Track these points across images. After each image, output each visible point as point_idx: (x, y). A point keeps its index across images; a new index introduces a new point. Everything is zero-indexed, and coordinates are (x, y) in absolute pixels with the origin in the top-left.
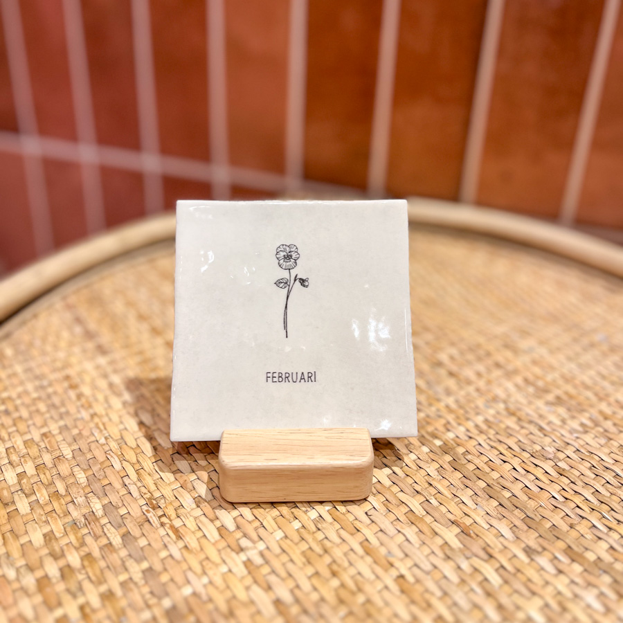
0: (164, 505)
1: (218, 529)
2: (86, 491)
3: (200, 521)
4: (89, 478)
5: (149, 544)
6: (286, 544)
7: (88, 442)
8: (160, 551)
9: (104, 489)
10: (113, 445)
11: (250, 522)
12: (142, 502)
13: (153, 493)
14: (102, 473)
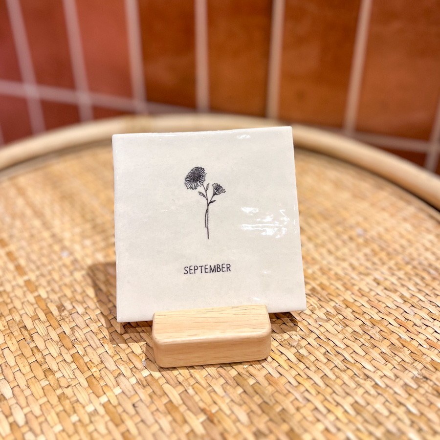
1: (11, 425)
6: (62, 437)
11: (37, 417)
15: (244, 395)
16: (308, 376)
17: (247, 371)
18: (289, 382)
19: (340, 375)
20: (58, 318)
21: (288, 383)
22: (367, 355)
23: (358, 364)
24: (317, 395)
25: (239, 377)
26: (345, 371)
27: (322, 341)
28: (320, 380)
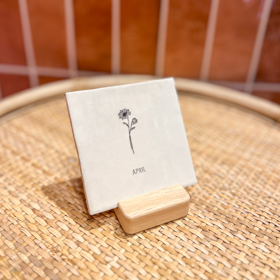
0: (61, 250)
1: (92, 255)
2: (16, 252)
3: (82, 253)
4: (15, 244)
5: (60, 271)
6: (128, 255)
7: (8, 225)
8: (66, 273)
9: (26, 248)
10: (23, 224)
11: (107, 248)
12: (49, 250)
13: (53, 245)
14: (21, 240)
15: (215, 215)
19: (257, 199)
21: (234, 207)
24: (250, 209)
25: (208, 208)
26: (258, 196)
28: (249, 202)
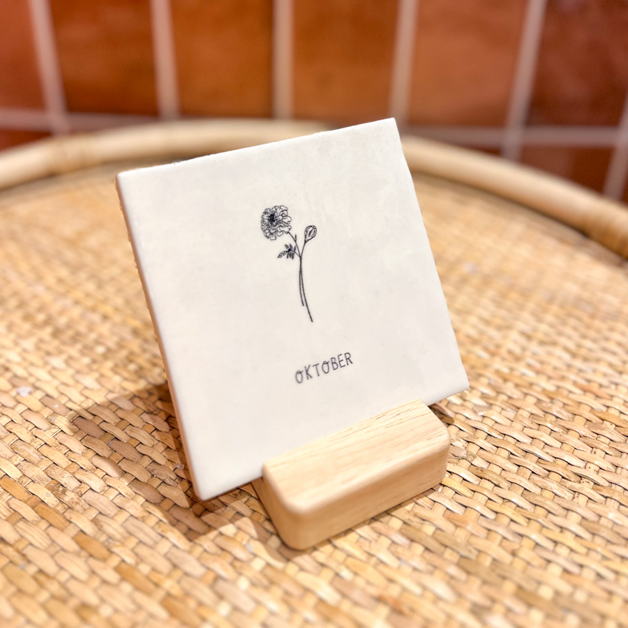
15: (428, 556)
16: (504, 499)
17: (416, 515)
18: (482, 515)
19: (545, 485)
20: (60, 508)
21: (481, 517)
22: (564, 444)
23: (559, 462)
24: (528, 523)
25: (408, 528)
26: (548, 476)
27: (496, 440)
28: (522, 498)
